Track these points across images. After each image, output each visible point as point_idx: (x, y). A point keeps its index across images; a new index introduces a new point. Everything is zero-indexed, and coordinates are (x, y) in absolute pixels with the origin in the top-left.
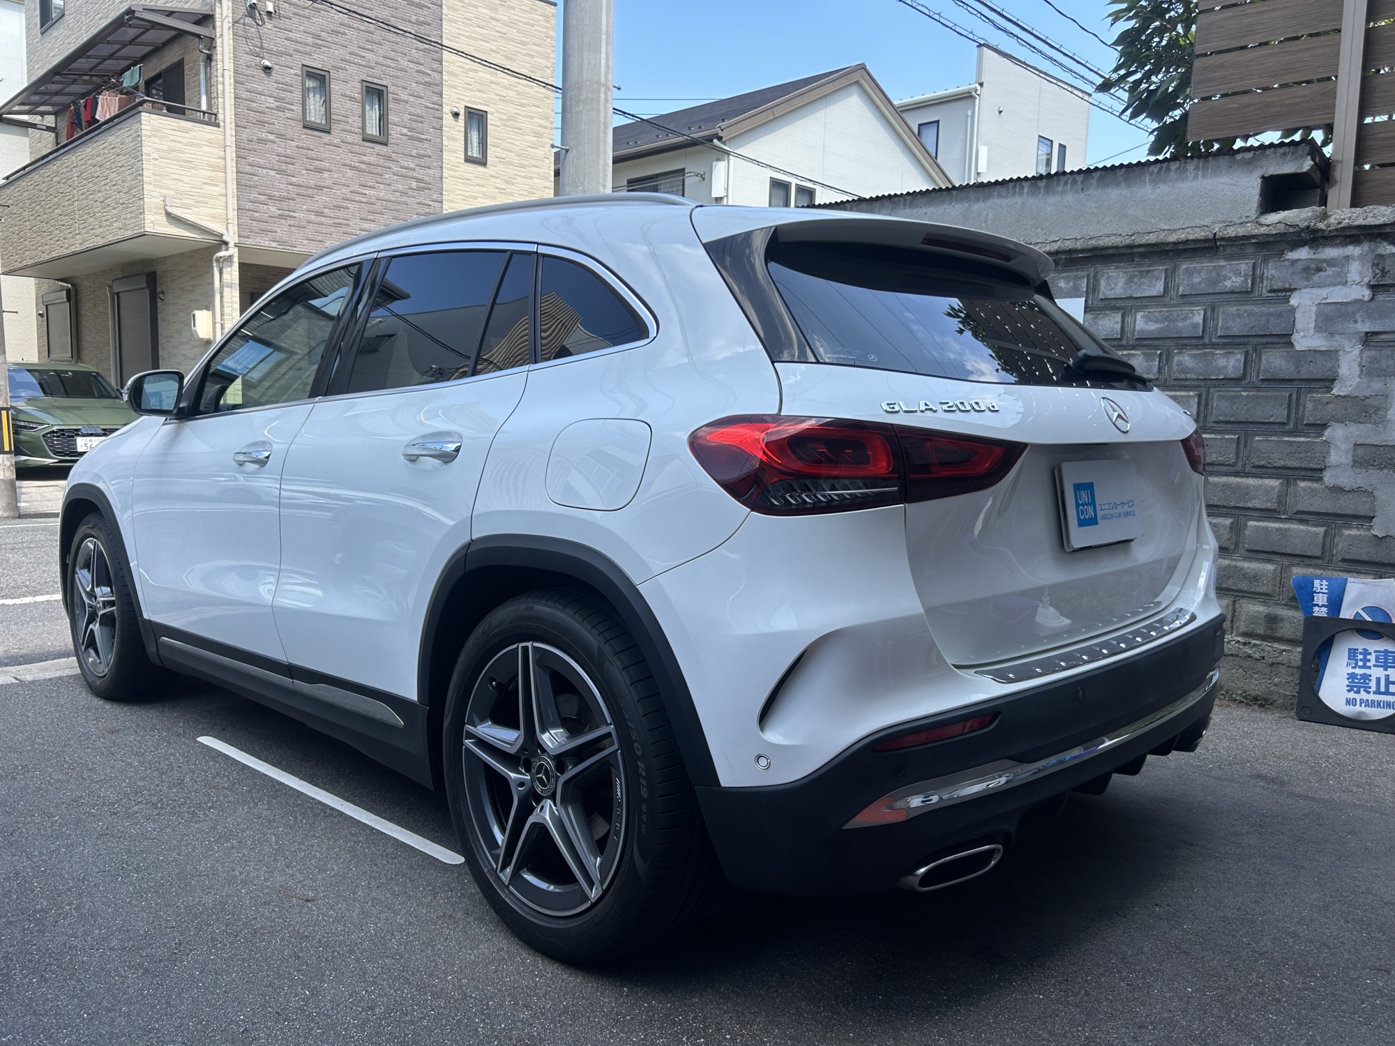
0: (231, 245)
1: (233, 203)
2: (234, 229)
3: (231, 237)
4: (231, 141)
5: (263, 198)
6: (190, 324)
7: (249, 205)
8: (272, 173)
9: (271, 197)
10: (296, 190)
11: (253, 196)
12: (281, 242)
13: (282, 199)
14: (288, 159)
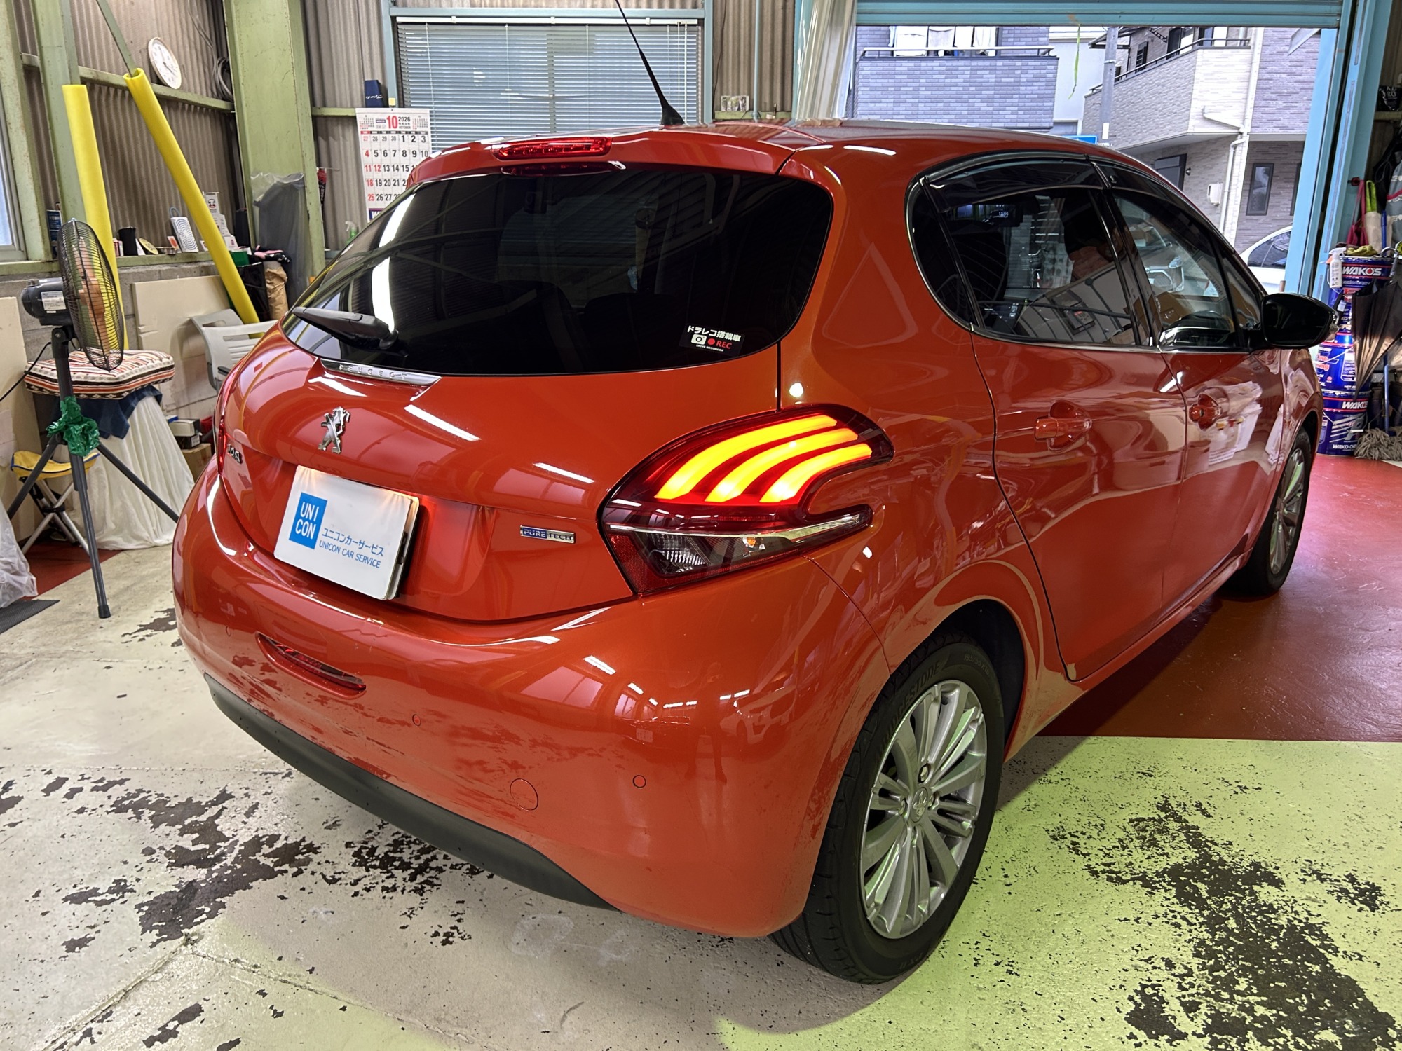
0: (1245, 134)
1: (1251, 103)
2: (1248, 122)
3: (1246, 129)
4: (1257, 58)
5: (1274, 96)
6: (1205, 193)
7: (1263, 103)
8: (1284, 76)
9: (1280, 94)
10: (1301, 85)
11: (1267, 95)
12: (1282, 127)
13: (1289, 94)
14: (1300, 63)
